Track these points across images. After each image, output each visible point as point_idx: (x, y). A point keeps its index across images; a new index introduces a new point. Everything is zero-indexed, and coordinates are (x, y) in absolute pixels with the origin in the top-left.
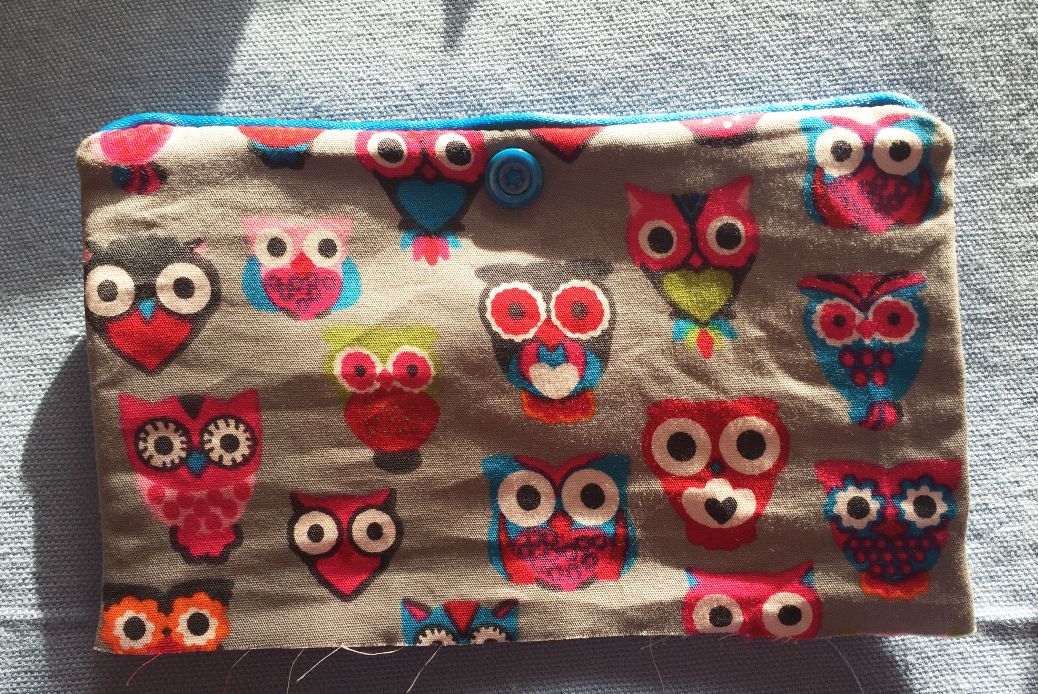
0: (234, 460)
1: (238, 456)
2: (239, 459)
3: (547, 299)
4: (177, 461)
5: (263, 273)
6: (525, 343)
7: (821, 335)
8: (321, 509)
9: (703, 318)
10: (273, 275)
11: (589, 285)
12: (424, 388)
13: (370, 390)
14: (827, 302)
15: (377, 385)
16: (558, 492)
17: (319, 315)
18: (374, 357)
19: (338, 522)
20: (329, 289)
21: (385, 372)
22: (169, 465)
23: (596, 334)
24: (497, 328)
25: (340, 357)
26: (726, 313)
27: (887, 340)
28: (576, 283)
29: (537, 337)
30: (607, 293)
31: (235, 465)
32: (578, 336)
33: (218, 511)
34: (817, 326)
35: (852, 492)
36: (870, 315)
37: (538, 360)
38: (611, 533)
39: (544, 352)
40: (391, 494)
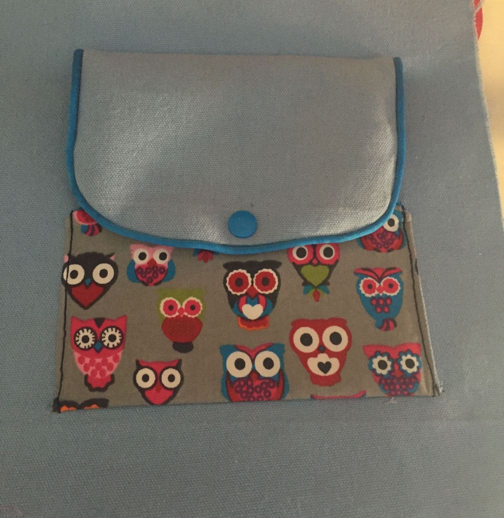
4: (90, 346)
5: (136, 267)
6: (242, 295)
7: (363, 292)
8: (149, 368)
9: (316, 285)
10: (140, 267)
11: (270, 271)
12: (197, 315)
13: (174, 316)
14: (365, 279)
15: (177, 314)
16: (253, 361)
17: (156, 284)
18: (177, 302)
19: (155, 373)
20: (162, 273)
21: (181, 308)
22: (87, 347)
23: (272, 291)
24: (230, 290)
25: (163, 302)
26: (325, 283)
27: (388, 294)
28: (265, 270)
29: (246, 293)
30: (278, 274)
31: (114, 348)
32: (264, 292)
33: (105, 368)
34: (361, 288)
35: (379, 358)
36: (382, 284)
37: (246, 303)
38: (276, 379)
39: (249, 299)
40: (180, 361)
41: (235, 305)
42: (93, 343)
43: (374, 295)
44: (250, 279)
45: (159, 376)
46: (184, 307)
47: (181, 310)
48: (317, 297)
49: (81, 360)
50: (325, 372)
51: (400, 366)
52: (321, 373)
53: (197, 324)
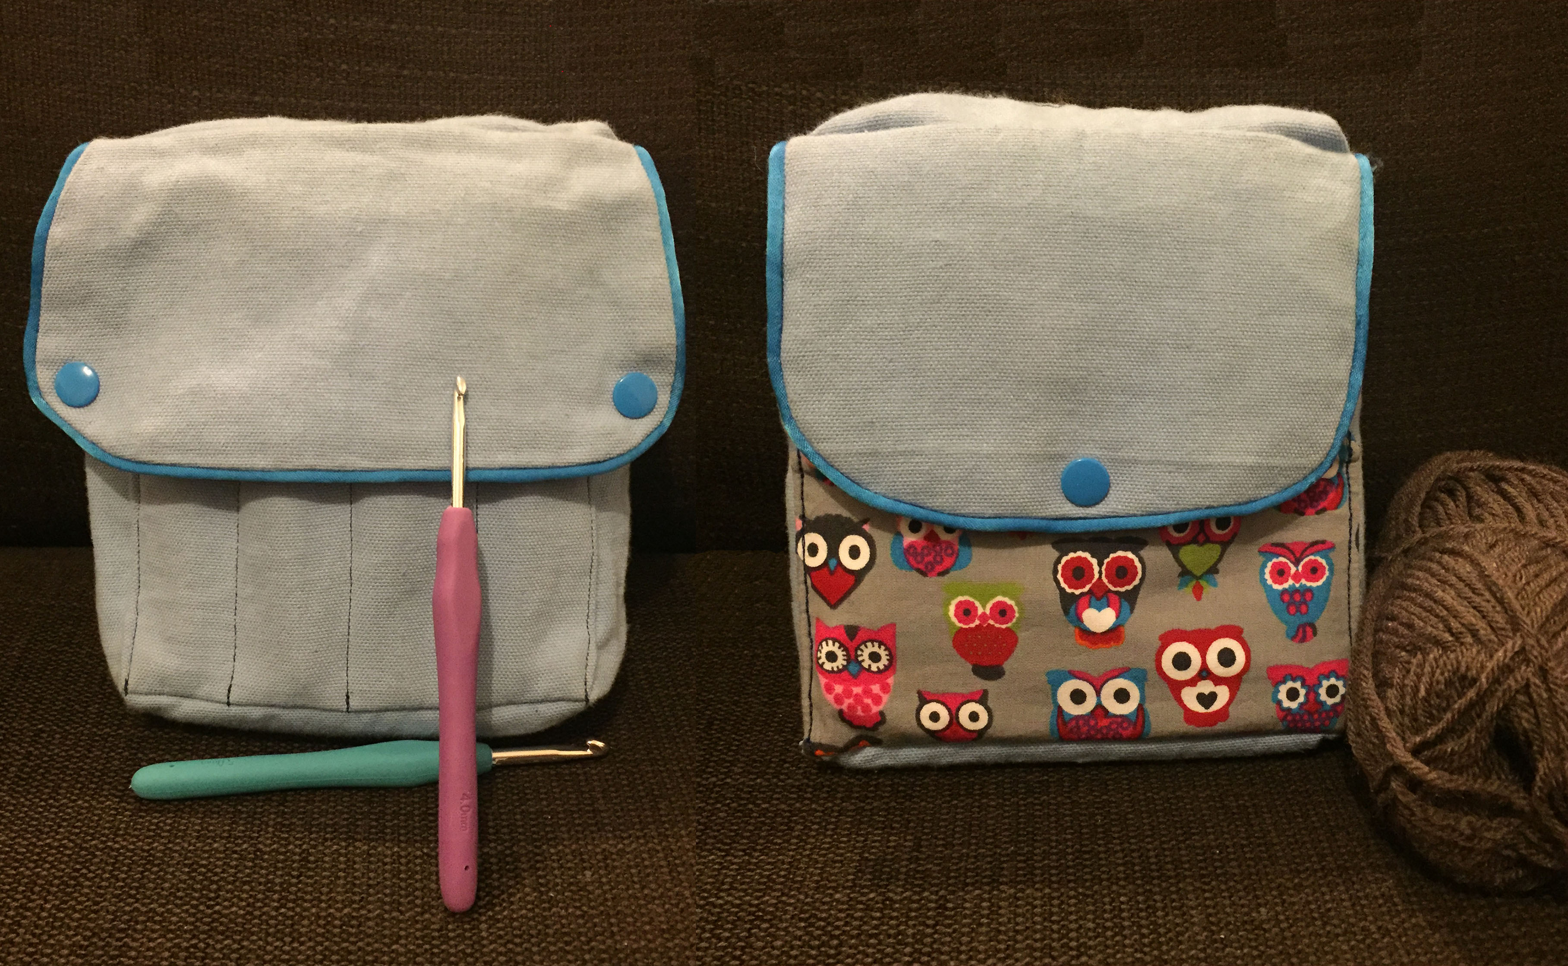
0: (878, 667)
1: (881, 665)
2: (882, 667)
4: (840, 667)
5: (905, 544)
6: (1082, 594)
7: (1270, 582)
8: (938, 702)
9: (1199, 574)
10: (912, 546)
11: (1130, 555)
13: (972, 625)
14: (1275, 560)
15: (977, 622)
16: (1098, 693)
17: (942, 574)
18: (977, 604)
19: (949, 710)
20: (950, 556)
21: (984, 613)
22: (835, 669)
23: (1129, 587)
24: (1063, 585)
25: (954, 603)
26: (1213, 570)
27: (1309, 584)
28: (1120, 553)
29: (1090, 590)
30: (1141, 560)
31: (879, 671)
32: (1118, 589)
33: (868, 700)
34: (1267, 576)
35: (1290, 684)
36: (1300, 568)
37: (1089, 606)
38: (1133, 719)
39: (1093, 599)
40: (985, 693)
41: (1072, 610)
42: (845, 663)
43: (1286, 586)
44: (1096, 568)
45: (954, 713)
46: (988, 612)
47: (984, 617)
48: (1198, 593)
50: (1207, 708)
51: (1318, 695)
52: (1200, 709)
53: (1009, 640)
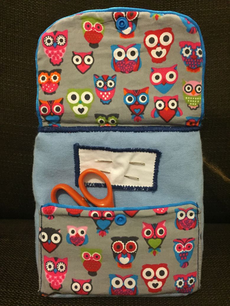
0: (62, 271)
3: (125, 245)
4: (52, 270)
5: (70, 237)
6: (119, 253)
7: (176, 250)
8: (78, 282)
9: (155, 248)
10: (72, 237)
11: (133, 242)
12: (99, 260)
13: (88, 260)
14: (178, 244)
15: (90, 259)
17: (80, 245)
18: (90, 254)
19: (80, 285)
20: (82, 241)
22: (50, 271)
24: (114, 250)
25: (83, 253)
26: (159, 247)
27: (187, 251)
28: (131, 241)
29: (122, 252)
30: (137, 243)
31: (62, 272)
32: (130, 252)
33: (58, 281)
34: (176, 249)
36: (185, 246)
37: (121, 257)
38: (133, 290)
39: (123, 255)
40: (91, 280)
41: (116, 257)
43: (181, 251)
44: (123, 246)
45: (82, 286)
46: (93, 256)
47: (91, 258)
48: (155, 253)
49: (48, 276)
53: (99, 265)
